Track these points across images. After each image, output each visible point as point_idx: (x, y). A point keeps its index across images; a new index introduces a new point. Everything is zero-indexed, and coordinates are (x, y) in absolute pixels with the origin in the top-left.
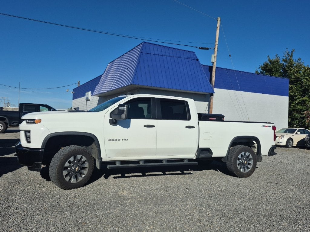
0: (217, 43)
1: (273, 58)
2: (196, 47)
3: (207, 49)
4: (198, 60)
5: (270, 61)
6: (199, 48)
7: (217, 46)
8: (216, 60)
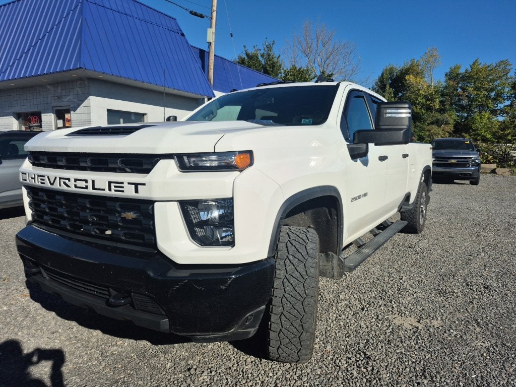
0: (215, 8)
1: (251, 51)
2: (187, 10)
3: (201, 16)
4: (183, 35)
5: (247, 55)
6: (191, 13)
7: (214, 14)
8: (214, 40)
